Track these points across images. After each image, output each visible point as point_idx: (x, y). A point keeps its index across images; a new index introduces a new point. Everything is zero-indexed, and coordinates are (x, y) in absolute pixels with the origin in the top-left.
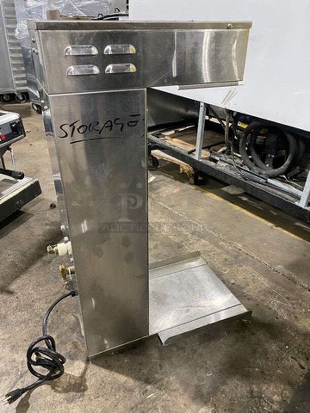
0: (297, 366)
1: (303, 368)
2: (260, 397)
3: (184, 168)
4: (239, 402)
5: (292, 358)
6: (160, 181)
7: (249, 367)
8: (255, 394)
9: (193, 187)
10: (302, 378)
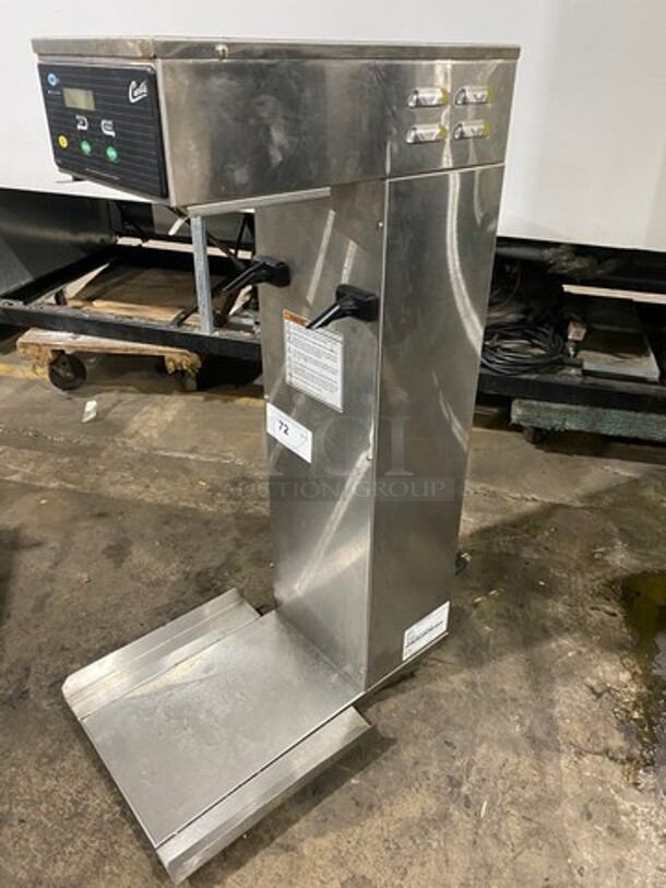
0: (607, 617)
1: (614, 615)
2: (608, 690)
3: (178, 360)
4: (593, 715)
5: (592, 609)
6: (115, 406)
7: (559, 657)
8: (599, 690)
9: (199, 397)
10: (625, 630)
